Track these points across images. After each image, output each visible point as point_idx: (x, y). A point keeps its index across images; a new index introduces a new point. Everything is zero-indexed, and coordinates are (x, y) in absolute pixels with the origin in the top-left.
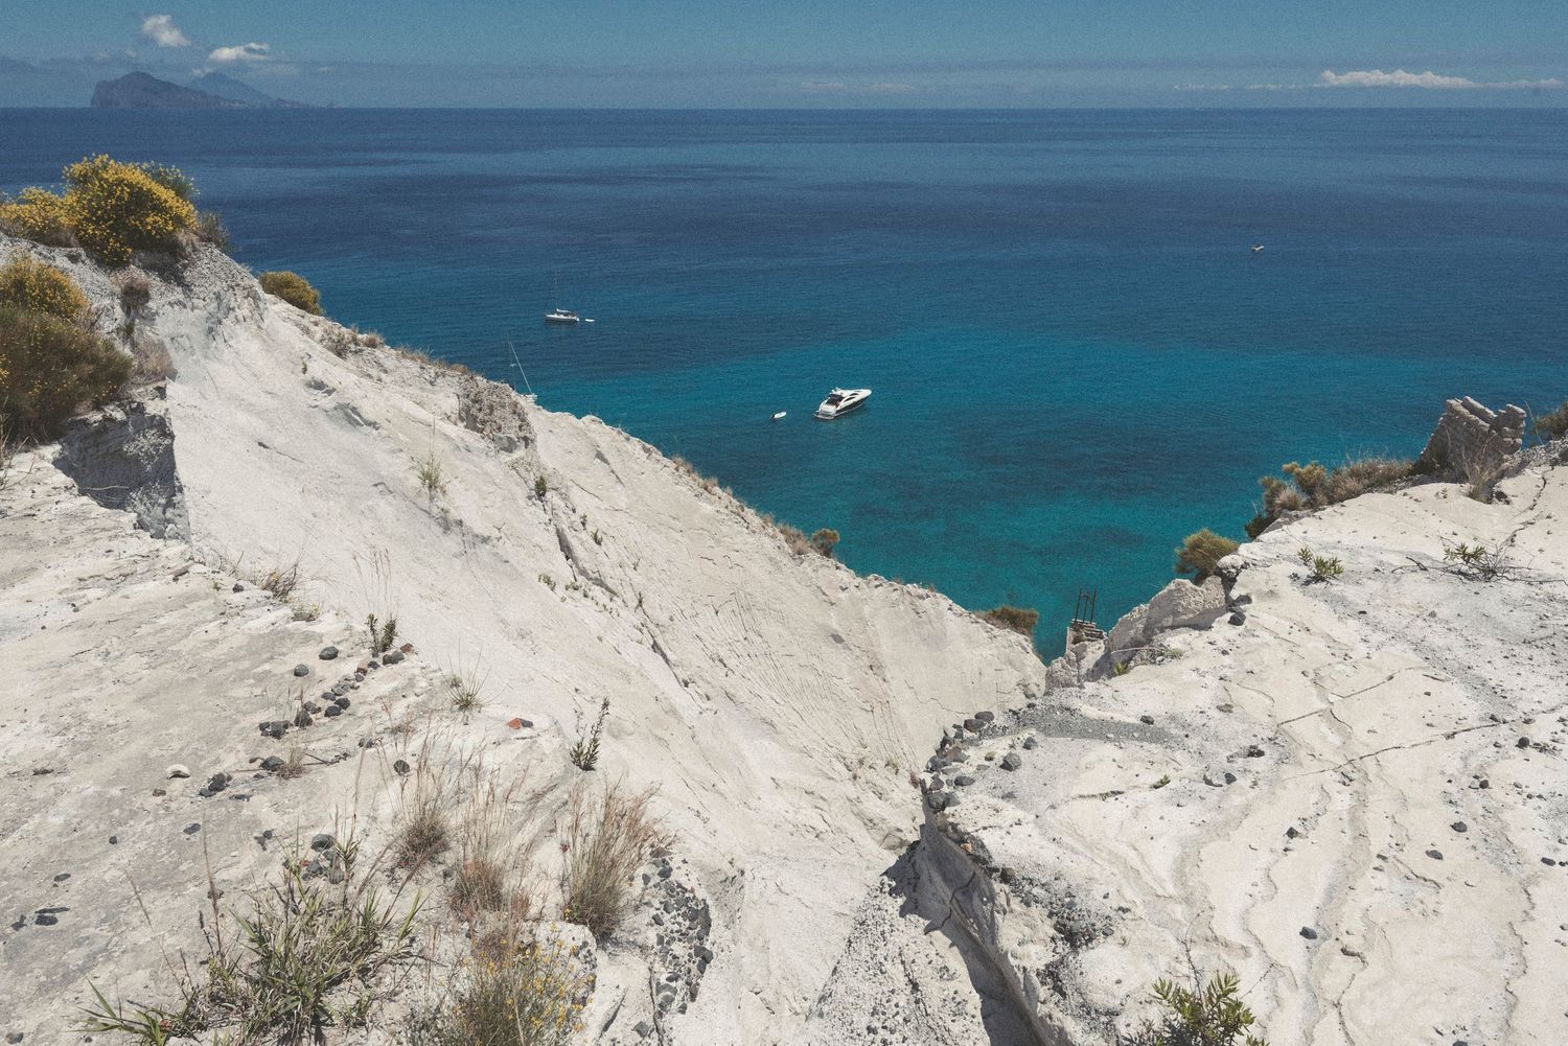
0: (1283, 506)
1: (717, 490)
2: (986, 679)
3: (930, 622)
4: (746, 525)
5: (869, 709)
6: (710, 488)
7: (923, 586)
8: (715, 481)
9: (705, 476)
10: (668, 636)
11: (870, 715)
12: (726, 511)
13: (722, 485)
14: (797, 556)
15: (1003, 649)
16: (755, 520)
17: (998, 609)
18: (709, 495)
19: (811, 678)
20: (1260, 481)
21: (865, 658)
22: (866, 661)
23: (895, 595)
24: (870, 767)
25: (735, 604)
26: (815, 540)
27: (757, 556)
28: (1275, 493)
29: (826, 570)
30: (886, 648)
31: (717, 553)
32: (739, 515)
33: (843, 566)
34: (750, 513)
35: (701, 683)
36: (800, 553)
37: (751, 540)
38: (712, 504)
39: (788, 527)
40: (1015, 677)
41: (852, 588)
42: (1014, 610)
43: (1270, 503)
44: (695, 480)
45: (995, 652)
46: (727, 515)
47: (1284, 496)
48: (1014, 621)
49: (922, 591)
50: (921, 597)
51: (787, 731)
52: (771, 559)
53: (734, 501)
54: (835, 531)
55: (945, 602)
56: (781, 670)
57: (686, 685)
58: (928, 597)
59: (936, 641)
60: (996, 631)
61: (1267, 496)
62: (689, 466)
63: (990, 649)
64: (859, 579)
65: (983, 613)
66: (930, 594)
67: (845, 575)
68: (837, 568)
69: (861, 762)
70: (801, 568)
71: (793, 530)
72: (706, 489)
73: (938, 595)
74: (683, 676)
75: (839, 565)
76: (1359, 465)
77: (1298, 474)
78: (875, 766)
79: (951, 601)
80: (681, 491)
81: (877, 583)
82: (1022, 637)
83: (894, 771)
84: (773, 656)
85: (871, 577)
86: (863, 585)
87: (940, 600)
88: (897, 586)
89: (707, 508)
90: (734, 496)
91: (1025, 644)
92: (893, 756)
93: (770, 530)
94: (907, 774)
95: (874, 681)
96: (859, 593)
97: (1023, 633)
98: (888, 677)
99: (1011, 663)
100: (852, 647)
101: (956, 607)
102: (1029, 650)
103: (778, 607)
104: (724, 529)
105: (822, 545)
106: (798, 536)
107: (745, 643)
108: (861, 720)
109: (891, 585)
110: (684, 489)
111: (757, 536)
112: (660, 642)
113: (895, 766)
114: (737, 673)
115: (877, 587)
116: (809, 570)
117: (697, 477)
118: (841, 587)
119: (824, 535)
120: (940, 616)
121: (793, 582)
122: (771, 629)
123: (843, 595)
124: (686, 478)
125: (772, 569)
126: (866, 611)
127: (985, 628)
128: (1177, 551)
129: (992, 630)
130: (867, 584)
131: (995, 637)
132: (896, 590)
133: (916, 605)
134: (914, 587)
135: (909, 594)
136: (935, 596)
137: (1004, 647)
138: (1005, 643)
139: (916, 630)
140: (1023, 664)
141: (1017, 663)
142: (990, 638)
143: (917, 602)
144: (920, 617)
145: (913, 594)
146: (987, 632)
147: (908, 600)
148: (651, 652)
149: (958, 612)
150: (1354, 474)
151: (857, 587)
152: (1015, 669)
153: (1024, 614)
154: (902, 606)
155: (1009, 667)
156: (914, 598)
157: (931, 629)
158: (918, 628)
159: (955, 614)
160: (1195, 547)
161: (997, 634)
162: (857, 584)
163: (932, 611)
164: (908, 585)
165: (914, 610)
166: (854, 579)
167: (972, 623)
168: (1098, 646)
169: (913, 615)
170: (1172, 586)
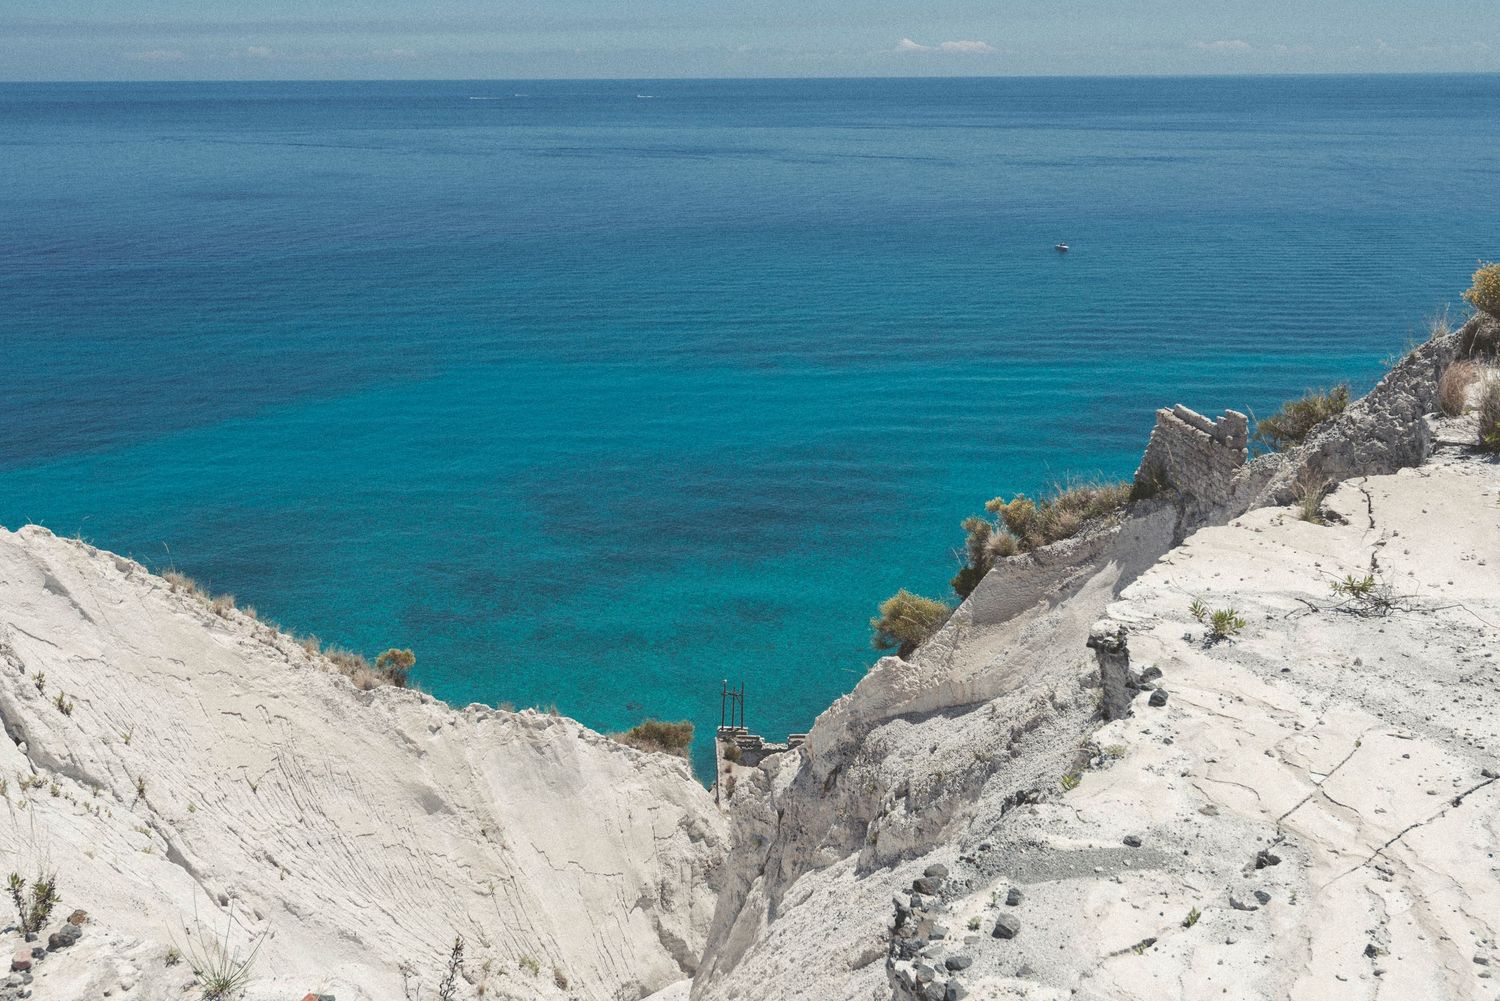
0: (995, 552)
1: (235, 612)
2: (637, 823)
3: (557, 758)
4: (284, 657)
5: (486, 890)
6: (224, 611)
7: (542, 710)
8: (231, 600)
9: (215, 593)
10: (189, 836)
11: (490, 900)
12: (254, 641)
13: (241, 604)
14: (364, 692)
15: (655, 779)
16: (296, 651)
17: (641, 727)
18: (225, 622)
19: (400, 860)
20: (963, 524)
21: (475, 821)
22: (475, 825)
23: (505, 728)
24: (500, 973)
25: (278, 772)
26: (380, 666)
27: (305, 700)
28: (982, 536)
29: (408, 706)
30: (502, 805)
31: (247, 704)
32: (271, 645)
33: (429, 697)
34: (285, 640)
35: (246, 896)
36: (367, 687)
37: (295, 678)
38: (230, 633)
39: (341, 652)
40: (672, 815)
41: (447, 728)
42: (661, 725)
43: (978, 550)
44: (201, 602)
45: (646, 785)
46: (255, 647)
47: (994, 540)
48: (665, 740)
49: (541, 717)
50: (540, 726)
51: (378, 943)
52: (327, 702)
53: (262, 625)
54: (408, 651)
55: (573, 727)
56: (357, 858)
57: (224, 903)
58: (550, 724)
59: (564, 784)
60: (644, 758)
61: (971, 541)
62: (190, 583)
63: (639, 782)
64: (455, 713)
65: (623, 735)
66: (552, 719)
67: (435, 710)
68: (423, 702)
69: (486, 968)
70: (371, 709)
71: (351, 657)
72: (219, 613)
73: (563, 719)
74: (218, 889)
75: (425, 696)
76: (1070, 494)
77: (1005, 512)
78: (506, 970)
79: (580, 726)
80: (183, 622)
81: (479, 714)
82: (678, 760)
83: (532, 972)
84: (344, 839)
85: (469, 708)
86: (461, 720)
87: (567, 725)
88: (507, 714)
89: (226, 641)
90: (259, 617)
91: (683, 768)
92: (527, 951)
93: (316, 661)
94: (550, 972)
95: (490, 852)
96: (456, 733)
97: (679, 755)
98: (509, 842)
99: (667, 796)
100: (456, 809)
101: (590, 733)
102: (689, 776)
103: (343, 768)
104: (255, 668)
105: (392, 672)
106: (357, 664)
107: (302, 826)
108: (478, 908)
109: (498, 717)
110: (187, 617)
111: (303, 671)
112: (179, 845)
113: (532, 965)
114: (294, 872)
115: (479, 720)
116: (383, 709)
117: (203, 598)
118: (430, 727)
119: (394, 658)
120: (569, 748)
121: (361, 729)
122: (338, 804)
123: (435, 738)
124: (189, 601)
125: (329, 715)
126: (469, 755)
127: (630, 754)
128: (874, 622)
129: (638, 756)
130: (467, 718)
131: (644, 765)
132: (506, 721)
133: (535, 738)
134: (530, 713)
135: (524, 724)
136: (559, 722)
137: (657, 777)
138: (657, 771)
139: (540, 771)
140: (683, 795)
141: (676, 796)
142: (636, 767)
143: (537, 733)
144: (543, 753)
145: (530, 723)
146: (632, 760)
147: (523, 732)
148: (167, 862)
149: (592, 739)
150: (1067, 505)
151: (453, 724)
152: (674, 803)
153: (675, 728)
154: (516, 743)
155: (666, 802)
156: (531, 729)
157: (559, 767)
158: (541, 768)
159: (588, 742)
160: (896, 614)
161: (646, 761)
162: (453, 720)
163: (558, 743)
164: (522, 711)
165: (532, 745)
166: (448, 713)
167: (611, 751)
168: (792, 757)
169: (533, 753)
170: (879, 667)
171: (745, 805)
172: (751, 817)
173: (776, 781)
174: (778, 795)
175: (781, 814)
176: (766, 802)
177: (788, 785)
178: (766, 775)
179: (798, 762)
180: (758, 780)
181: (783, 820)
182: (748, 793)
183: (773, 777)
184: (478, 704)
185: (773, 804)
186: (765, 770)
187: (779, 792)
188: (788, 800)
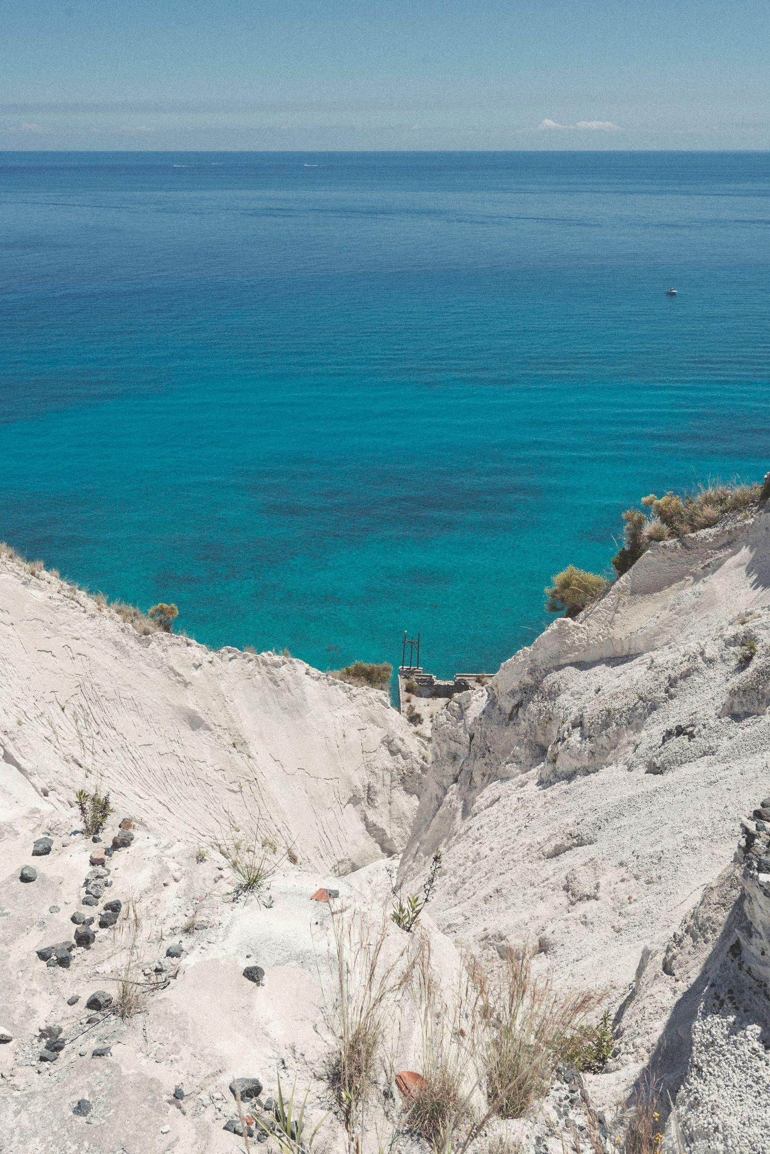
0: (651, 538)
1: (44, 573)
2: (350, 740)
3: (289, 689)
4: (83, 609)
5: (237, 789)
6: (37, 573)
7: (277, 653)
8: (42, 564)
9: (29, 559)
10: (19, 744)
11: (239, 796)
12: (60, 596)
13: (48, 567)
14: (144, 637)
15: (363, 707)
16: (90, 604)
17: (352, 667)
18: (38, 581)
19: (172, 765)
20: (624, 516)
21: (227, 736)
22: (228, 740)
23: (251, 666)
24: (248, 851)
25: (80, 696)
26: (152, 616)
27: (99, 642)
28: (639, 525)
29: (177, 648)
30: (248, 725)
31: (56, 644)
32: (73, 599)
33: (193, 642)
34: (82, 595)
35: (61, 789)
36: (146, 633)
37: (91, 625)
38: (41, 590)
39: (123, 606)
40: (376, 735)
41: (206, 665)
42: (367, 666)
43: (635, 535)
44: (19, 565)
45: (356, 711)
46: (61, 601)
47: (649, 528)
48: (370, 678)
49: (277, 658)
50: (276, 665)
51: (158, 827)
52: (116, 644)
53: (65, 584)
54: (173, 605)
55: (302, 666)
56: (140, 762)
57: (46, 794)
58: (284, 663)
59: (295, 709)
60: (355, 691)
61: (628, 529)
62: (11, 551)
63: (351, 709)
64: (212, 654)
65: (338, 673)
66: (286, 660)
67: (198, 652)
68: (188, 645)
69: (237, 847)
70: (149, 649)
71: (131, 609)
72: (33, 574)
73: (294, 660)
74: (42, 784)
75: (190, 641)
76: (711, 492)
77: (658, 506)
78: (253, 849)
79: (307, 665)
80: (6, 580)
81: (231, 655)
82: (381, 693)
83: (271, 850)
84: (130, 748)
85: (223, 650)
86: (216, 659)
87: (297, 665)
88: (251, 656)
89: (39, 596)
90: (62, 576)
91: (384, 699)
92: (267, 835)
93: (105, 612)
94: (285, 851)
95: (239, 760)
96: (213, 669)
97: (382, 689)
98: (253, 753)
99: (373, 720)
100: (213, 727)
101: (314, 671)
102: (389, 705)
103: (129, 694)
104: (61, 617)
105: (161, 621)
106: (135, 614)
107: (99, 737)
108: (231, 802)
109: (245, 657)
110: (9, 577)
111: (97, 620)
112: (11, 750)
113: (271, 845)
114: (94, 772)
115: (230, 660)
116: (158, 650)
117: (21, 563)
118: (194, 664)
119: (162, 611)
120: (298, 682)
121: (142, 664)
122: (125, 721)
123: (197, 673)
124: (10, 564)
125: (117, 654)
126: (223, 686)
127: (344, 688)
128: (547, 590)
129: (350, 689)
130: (221, 658)
131: (355, 696)
132: (250, 660)
133: (272, 674)
134: (269, 655)
135: (265, 663)
136: (291, 662)
137: (365, 705)
138: (365, 701)
139: (276, 700)
140: (385, 719)
141: (380, 720)
142: (349, 698)
143: (274, 671)
144: (278, 686)
145: (269, 662)
146: (346, 692)
147: (264, 669)
148: (3, 763)
149: (316, 675)
150: (708, 501)
151: (211, 662)
152: (378, 726)
153: (378, 668)
154: (258, 677)
155: (372, 725)
156: (270, 667)
157: (291, 697)
158: (277, 697)
159: (312, 678)
160: (566, 585)
161: (356, 693)
162: (211, 660)
163: (290, 678)
164: (263, 654)
165: (271, 679)
166: (207, 654)
167: (330, 685)
168: (480, 694)
169: (271, 685)
170: (554, 626)
171: (443, 729)
172: (448, 739)
173: (468, 711)
174: (470, 723)
175: (472, 737)
176: (460, 727)
177: (477, 715)
178: (460, 707)
179: (486, 697)
180: (454, 711)
181: (473, 742)
182: (445, 721)
183: (466, 709)
184: (229, 647)
185: (465, 729)
186: (459, 703)
187: (470, 720)
188: (477, 726)
